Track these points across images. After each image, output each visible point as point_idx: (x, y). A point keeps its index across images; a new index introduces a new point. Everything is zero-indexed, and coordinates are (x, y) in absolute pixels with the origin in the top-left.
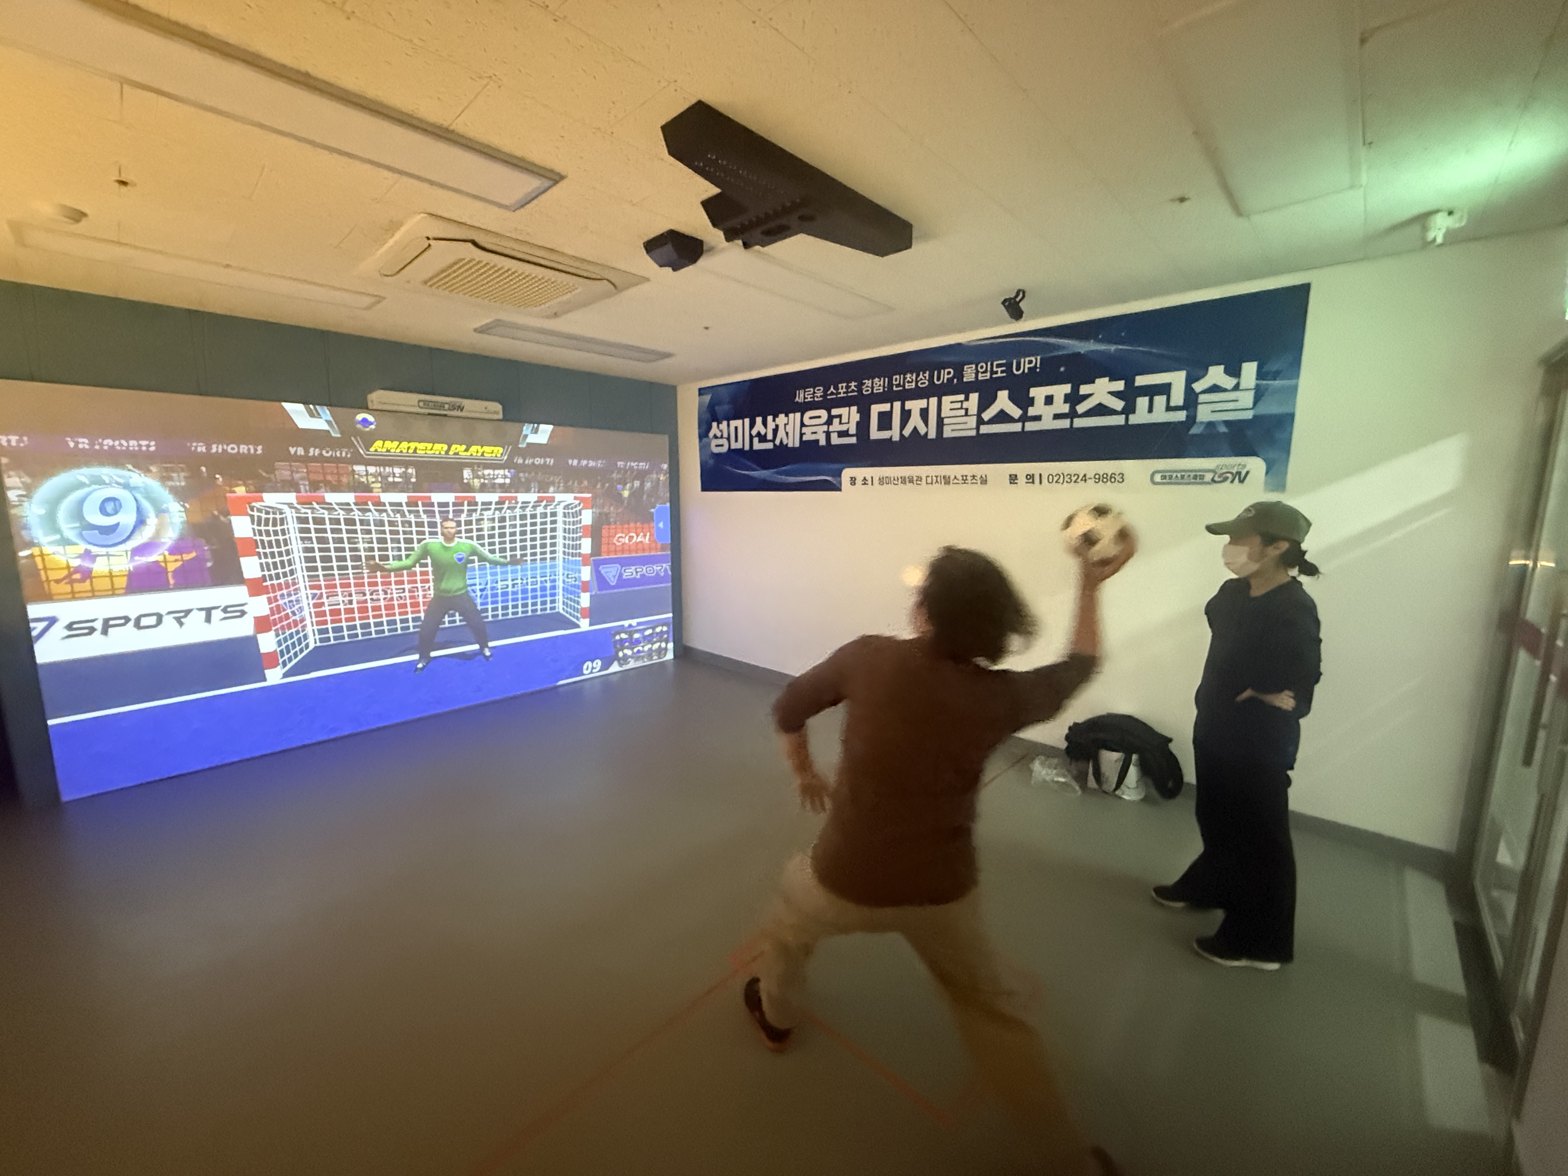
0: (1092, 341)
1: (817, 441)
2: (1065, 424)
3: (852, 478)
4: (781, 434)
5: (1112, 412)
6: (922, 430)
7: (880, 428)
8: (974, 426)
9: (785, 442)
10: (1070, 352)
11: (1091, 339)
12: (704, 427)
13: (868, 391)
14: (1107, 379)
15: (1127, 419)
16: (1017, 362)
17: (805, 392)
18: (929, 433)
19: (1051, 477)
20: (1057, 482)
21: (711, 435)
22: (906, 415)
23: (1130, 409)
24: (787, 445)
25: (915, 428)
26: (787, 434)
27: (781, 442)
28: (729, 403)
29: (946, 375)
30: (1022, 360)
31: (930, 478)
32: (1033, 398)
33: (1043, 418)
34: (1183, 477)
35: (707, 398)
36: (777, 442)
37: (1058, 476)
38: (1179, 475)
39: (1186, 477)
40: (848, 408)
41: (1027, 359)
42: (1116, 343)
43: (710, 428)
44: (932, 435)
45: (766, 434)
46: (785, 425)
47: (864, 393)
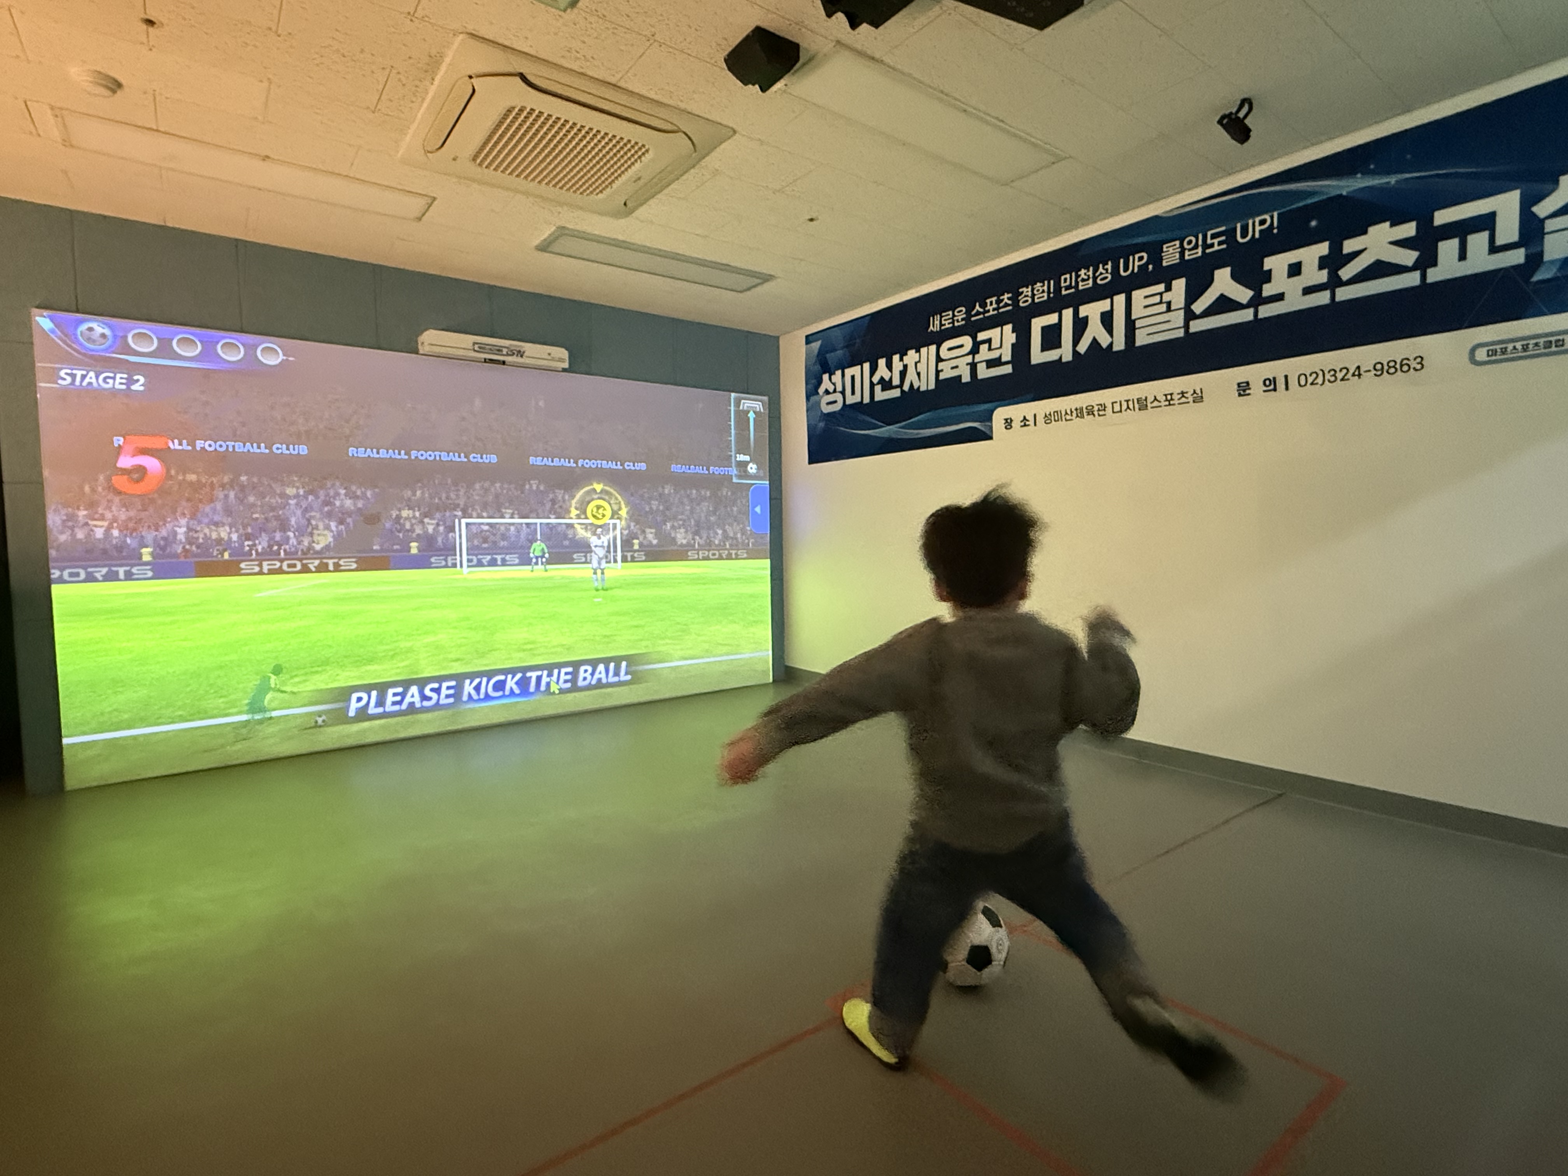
0: (1359, 175)
1: (960, 377)
2: (1323, 298)
3: (1006, 420)
4: (911, 375)
5: (1398, 269)
6: (1104, 340)
7: (1044, 349)
8: (1182, 324)
9: (916, 387)
10: (1325, 197)
11: (1356, 174)
12: (814, 381)
13: (1027, 301)
14: (1388, 224)
15: (1424, 276)
16: (1242, 227)
17: (941, 317)
18: (1114, 345)
19: (1303, 378)
20: (1312, 384)
21: (821, 390)
22: (1080, 325)
23: (1428, 260)
24: (919, 388)
25: (1094, 339)
26: (919, 374)
27: (912, 385)
28: (844, 347)
29: (1136, 262)
30: (1250, 222)
31: (1118, 404)
32: (1270, 271)
33: (1286, 296)
34: (1525, 348)
35: (816, 345)
36: (906, 387)
37: (1314, 375)
38: (1519, 345)
39: (1531, 346)
40: (999, 329)
41: (1257, 220)
42: (1396, 173)
43: (820, 382)
44: (1119, 345)
45: (891, 378)
46: (916, 363)
47: (1021, 304)
